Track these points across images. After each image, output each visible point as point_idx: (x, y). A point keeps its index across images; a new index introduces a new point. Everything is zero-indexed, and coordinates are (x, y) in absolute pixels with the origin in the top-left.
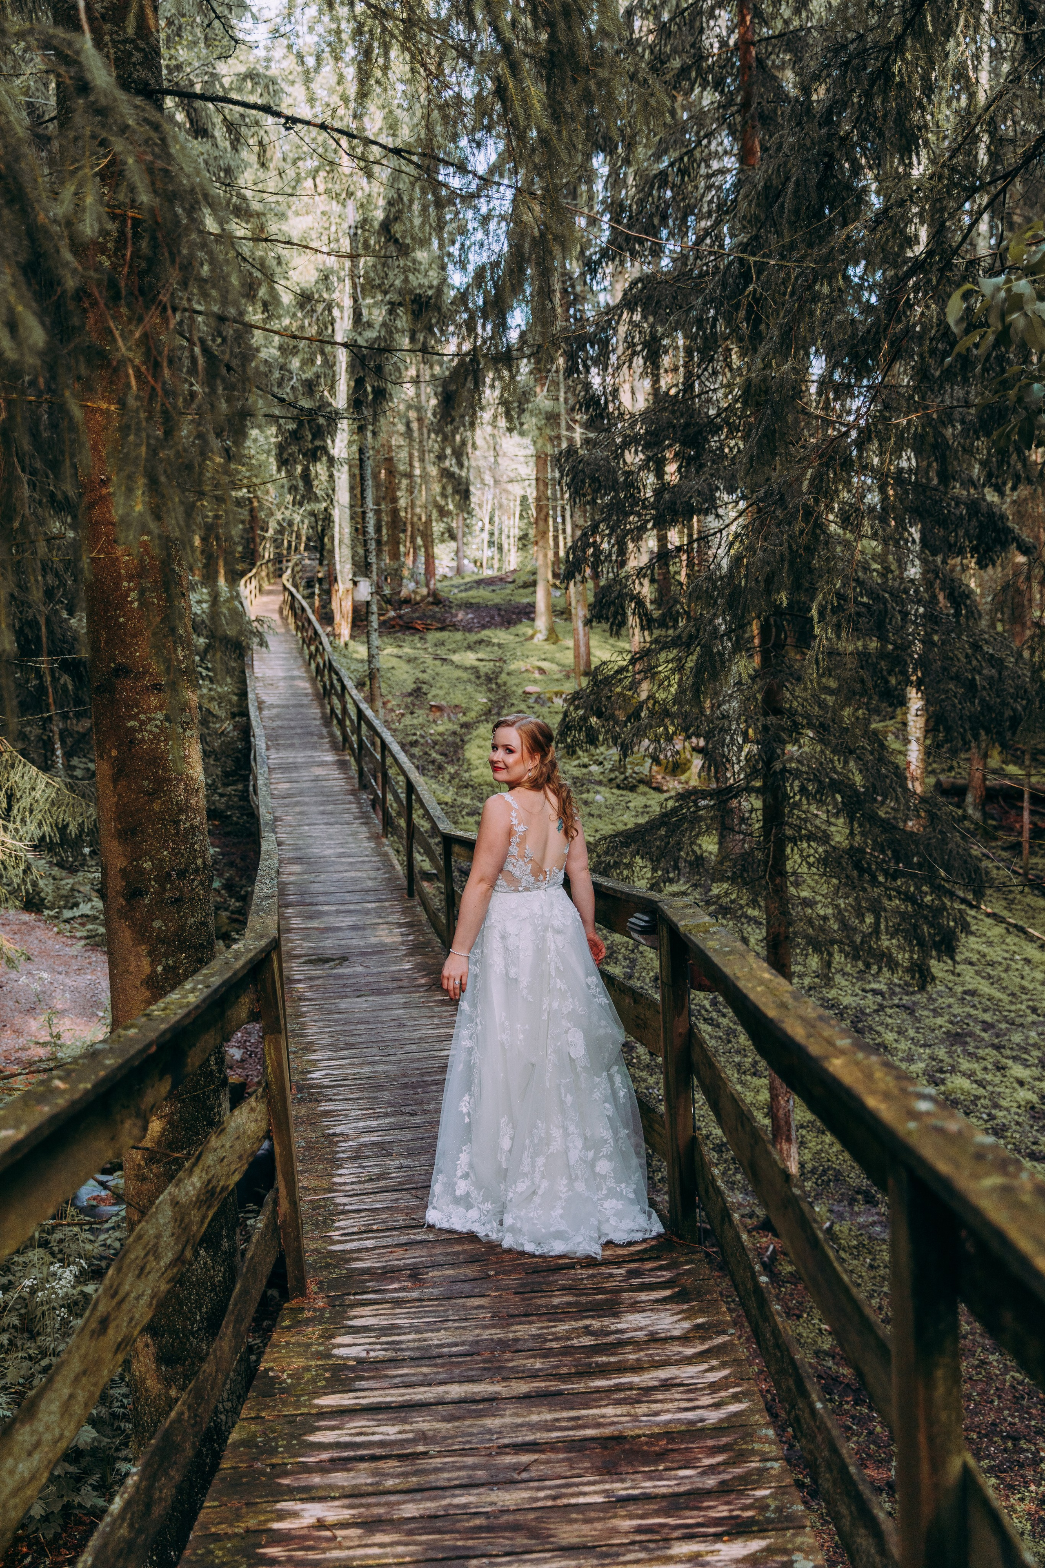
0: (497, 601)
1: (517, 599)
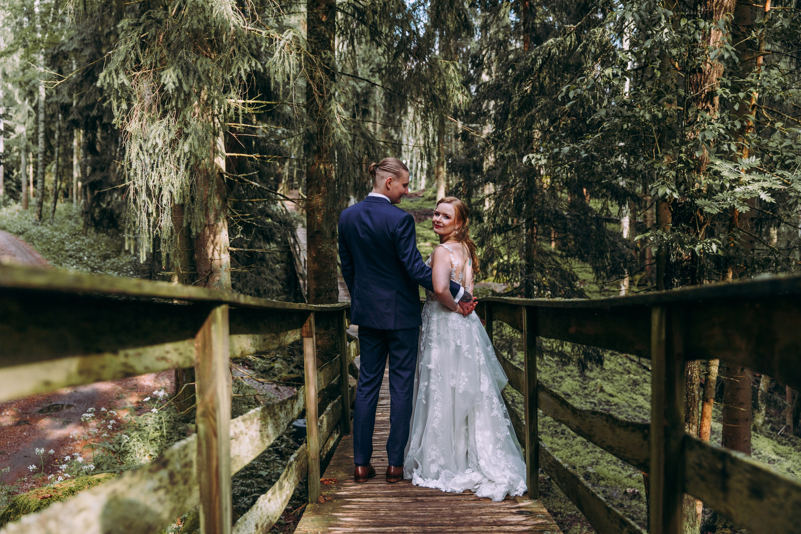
0: (414, 207)
1: (425, 207)
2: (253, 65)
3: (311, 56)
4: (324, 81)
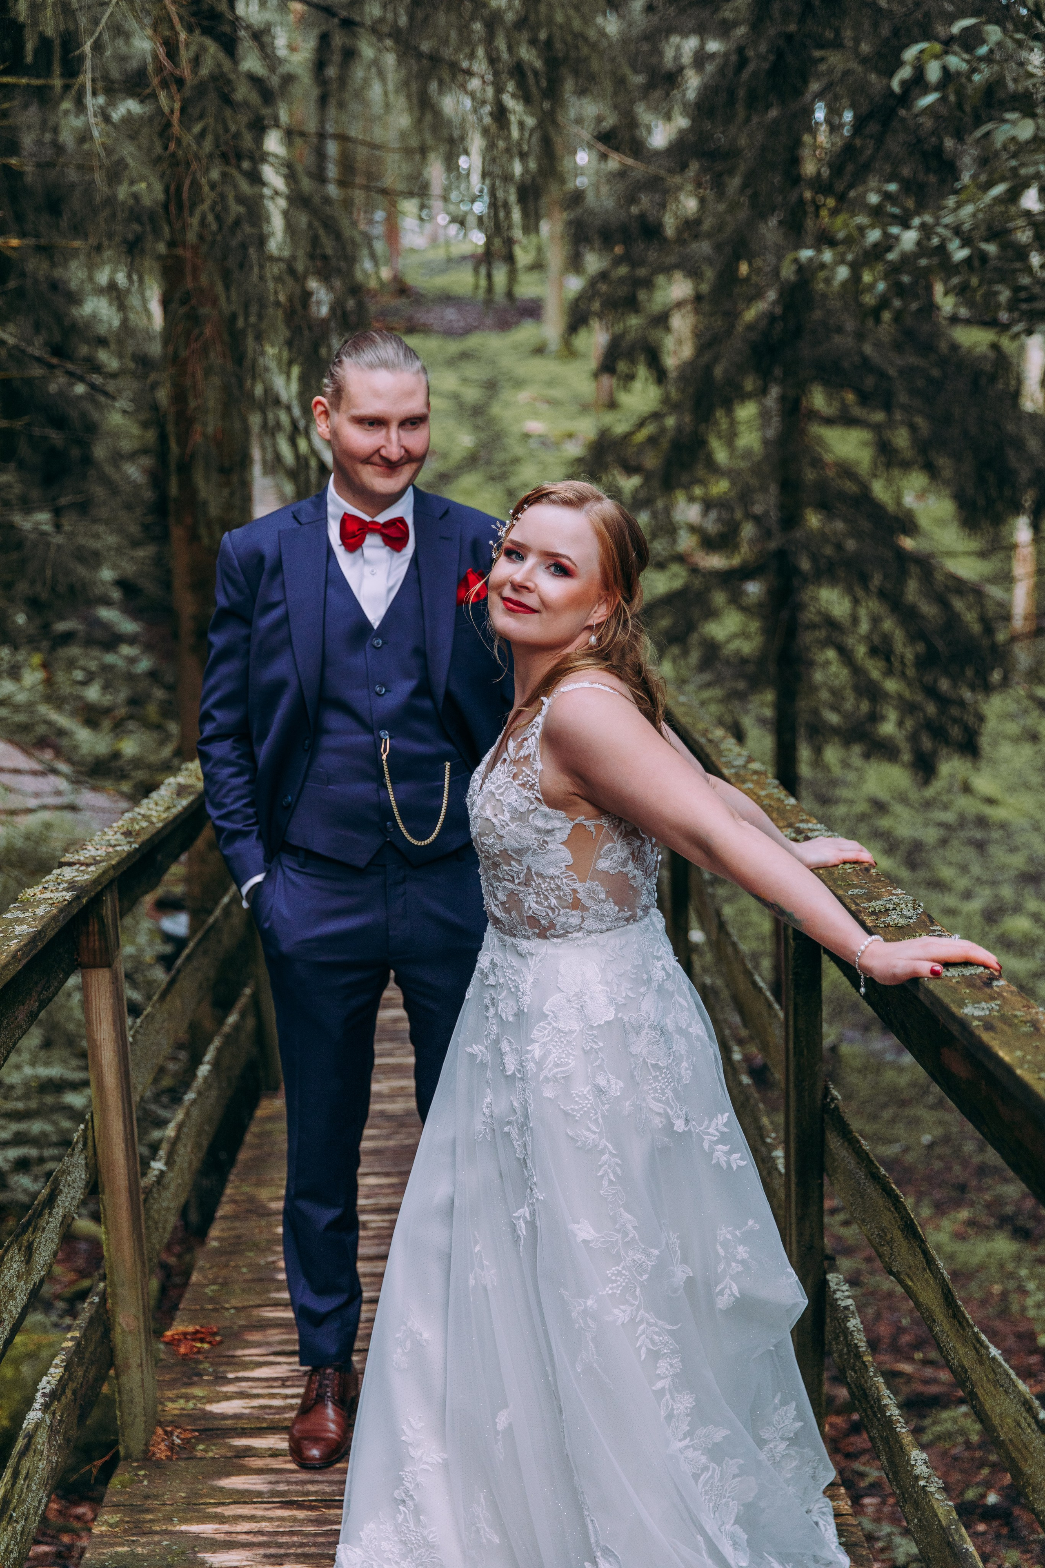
4: (183, 36)
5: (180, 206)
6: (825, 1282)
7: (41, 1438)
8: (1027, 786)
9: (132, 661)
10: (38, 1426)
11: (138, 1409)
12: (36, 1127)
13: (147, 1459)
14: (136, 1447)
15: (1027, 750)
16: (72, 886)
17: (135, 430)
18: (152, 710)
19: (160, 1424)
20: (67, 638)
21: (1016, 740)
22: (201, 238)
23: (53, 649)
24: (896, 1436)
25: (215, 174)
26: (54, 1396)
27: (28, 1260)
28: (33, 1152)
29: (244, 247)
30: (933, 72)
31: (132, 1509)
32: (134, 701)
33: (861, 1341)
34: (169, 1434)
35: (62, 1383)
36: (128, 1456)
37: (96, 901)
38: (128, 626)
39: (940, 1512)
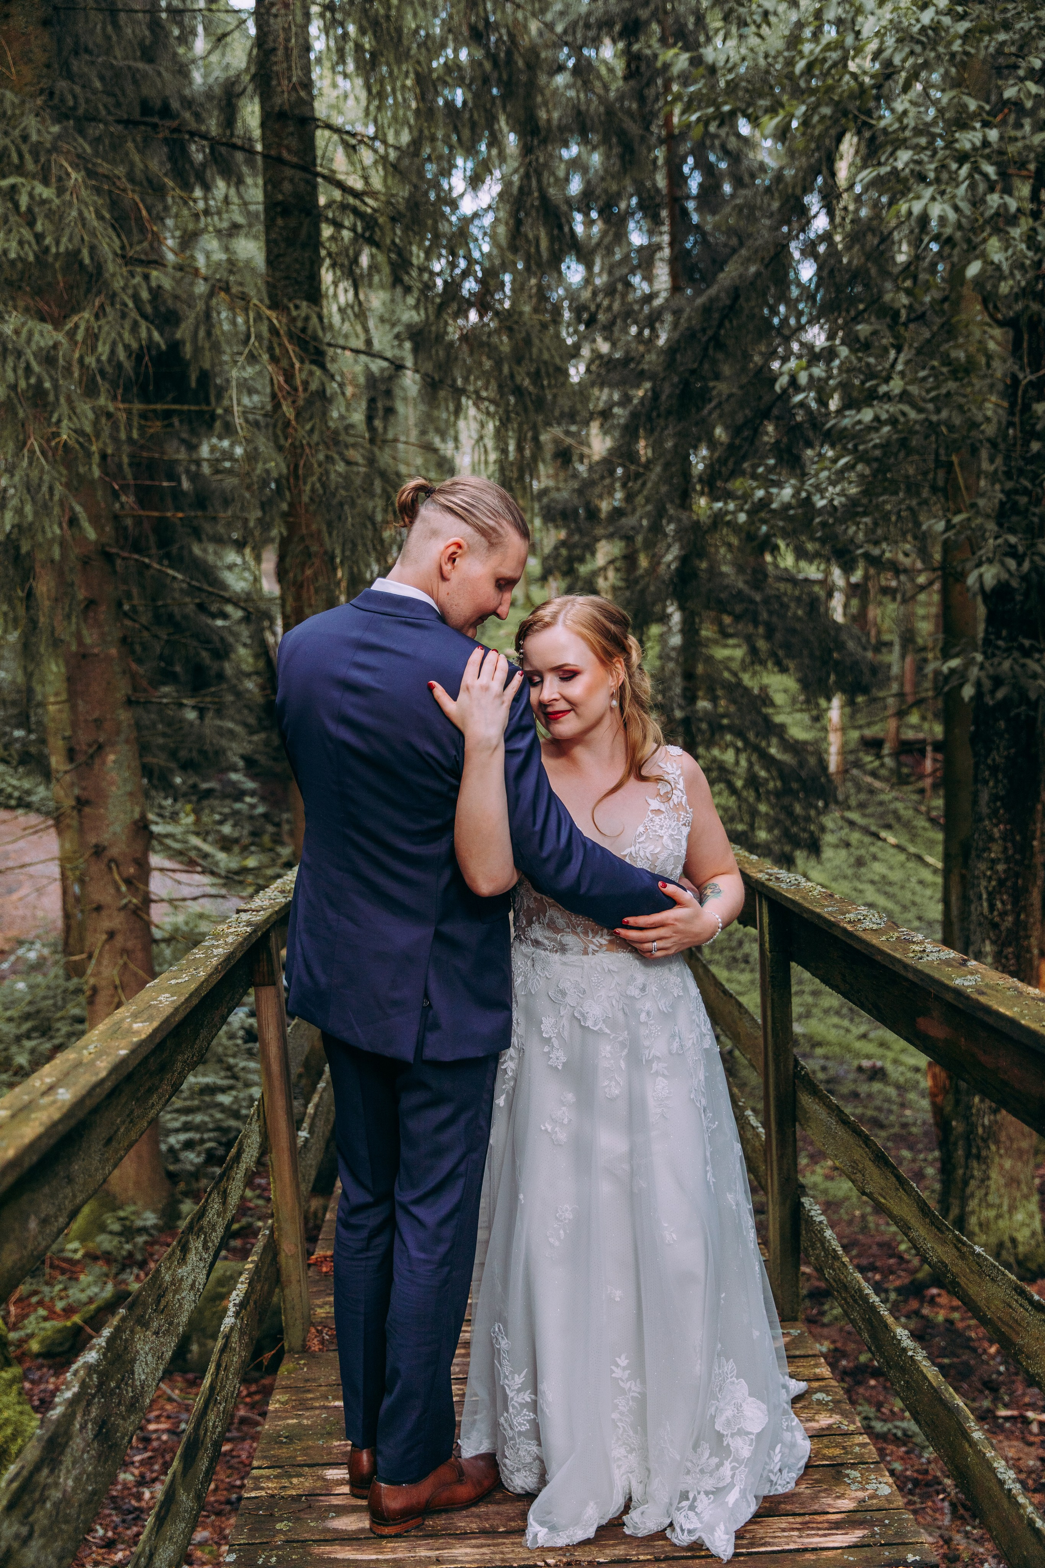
2: (144, 334)
3: (268, 312)
4: (297, 365)
5: (297, 477)
6: (802, 1204)
7: (235, 1338)
8: (845, 877)
9: (253, 806)
10: (232, 1329)
11: (298, 1315)
12: (198, 1118)
13: (305, 1350)
14: (297, 1343)
15: (843, 853)
16: (249, 923)
17: (251, 660)
18: (266, 839)
19: (313, 1324)
20: (209, 793)
21: (836, 846)
22: (312, 499)
23: (199, 800)
24: (881, 1318)
25: (321, 457)
26: (242, 1305)
27: (224, 1203)
28: (197, 1136)
29: (341, 504)
30: (803, 378)
31: (296, 1390)
32: (254, 834)
33: (835, 1244)
34: (320, 1332)
35: (247, 1295)
36: (291, 1350)
37: (266, 936)
38: (250, 785)
39: (929, 1376)
